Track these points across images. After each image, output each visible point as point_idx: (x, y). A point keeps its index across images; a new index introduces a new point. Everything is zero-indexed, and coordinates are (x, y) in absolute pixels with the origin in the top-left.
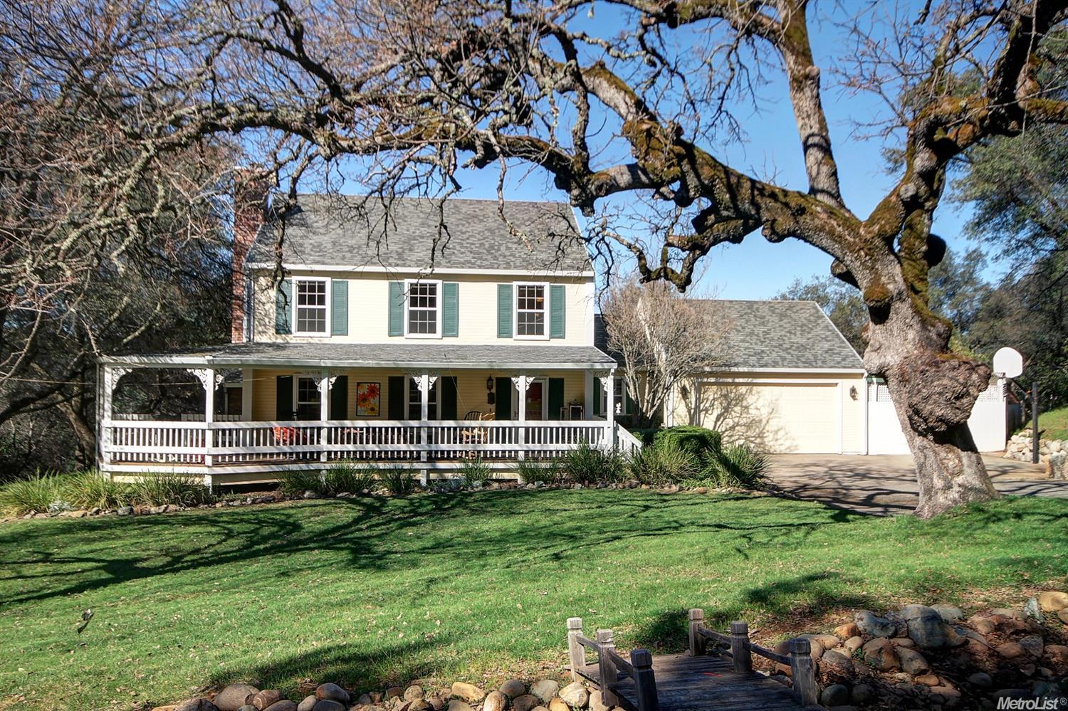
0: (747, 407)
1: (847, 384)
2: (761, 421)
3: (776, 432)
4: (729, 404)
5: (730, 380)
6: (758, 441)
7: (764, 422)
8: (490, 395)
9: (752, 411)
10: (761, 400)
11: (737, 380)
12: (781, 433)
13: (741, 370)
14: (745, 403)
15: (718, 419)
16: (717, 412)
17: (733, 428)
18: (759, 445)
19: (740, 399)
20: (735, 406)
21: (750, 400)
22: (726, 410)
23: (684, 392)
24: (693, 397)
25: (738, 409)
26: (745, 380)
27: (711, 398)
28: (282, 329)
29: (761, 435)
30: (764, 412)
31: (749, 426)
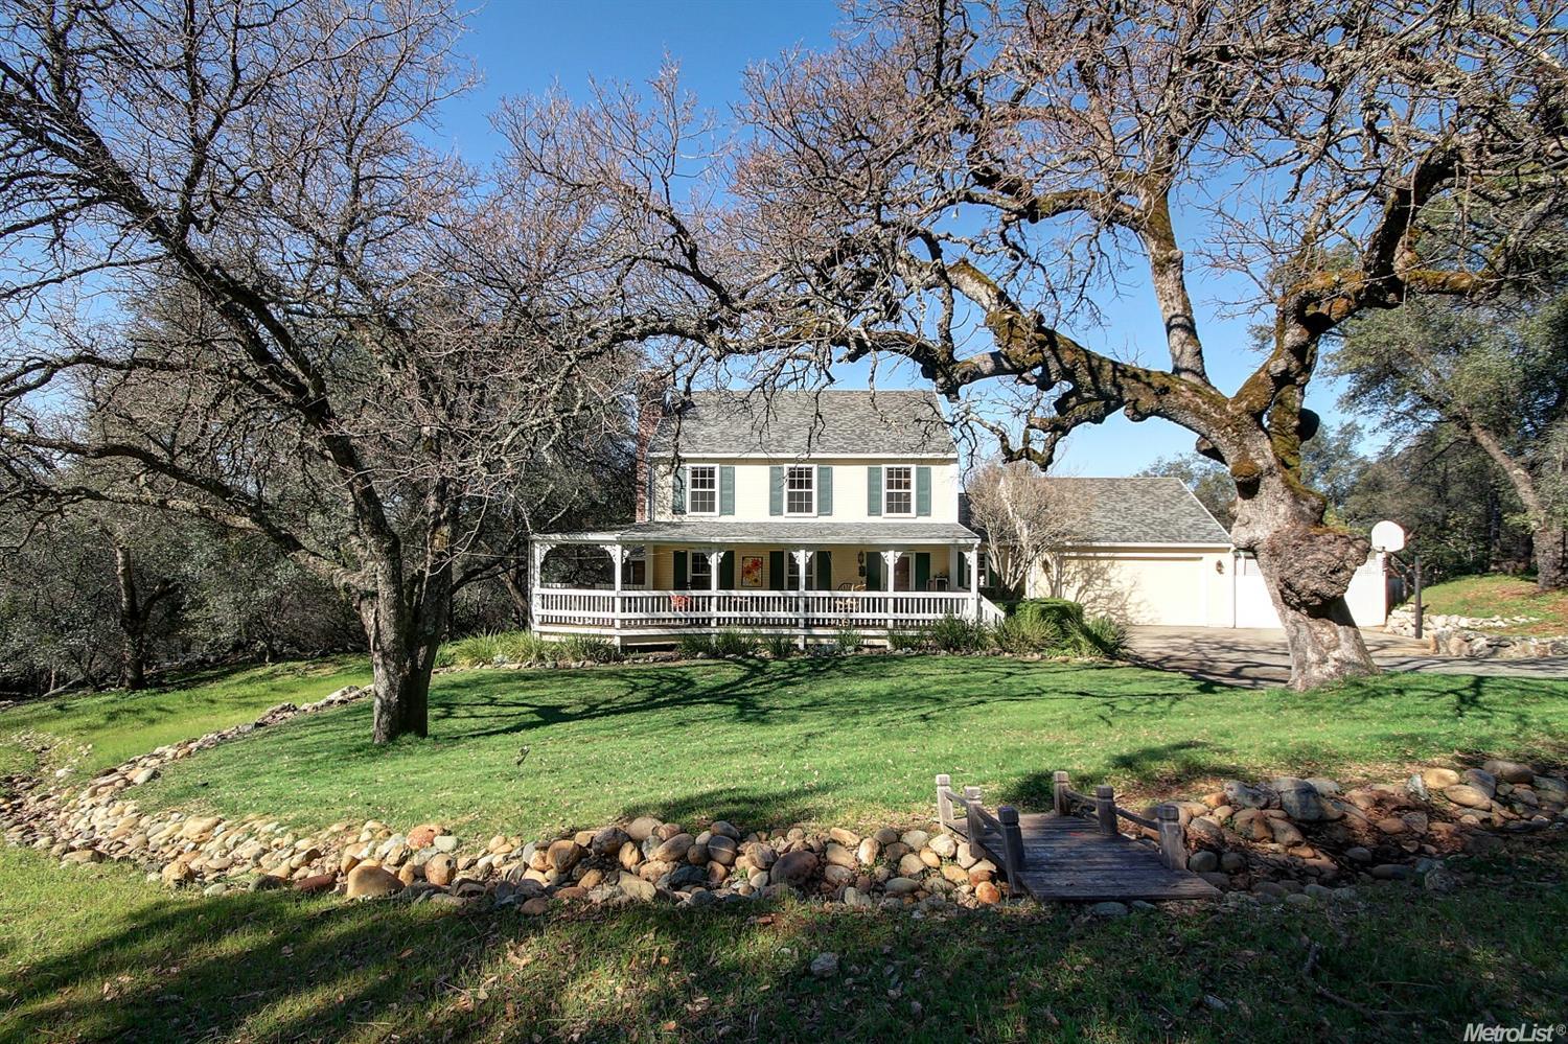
0: (1108, 580)
1: (1211, 559)
2: (1122, 594)
3: (1139, 605)
4: (1091, 577)
5: (1092, 555)
6: (1120, 612)
7: (1126, 594)
8: (862, 568)
9: (1114, 584)
10: (1123, 574)
11: (1099, 555)
12: (1143, 606)
13: (1103, 544)
14: (1106, 577)
15: (1079, 591)
16: (1079, 584)
17: (1094, 600)
18: (1120, 617)
19: (1101, 572)
20: (1097, 578)
21: (1112, 573)
22: (1088, 582)
23: (1046, 565)
24: (1054, 570)
25: (1099, 582)
26: (1107, 555)
27: (1072, 571)
28: (678, 510)
29: (1122, 606)
30: (1126, 586)
31: (1110, 599)
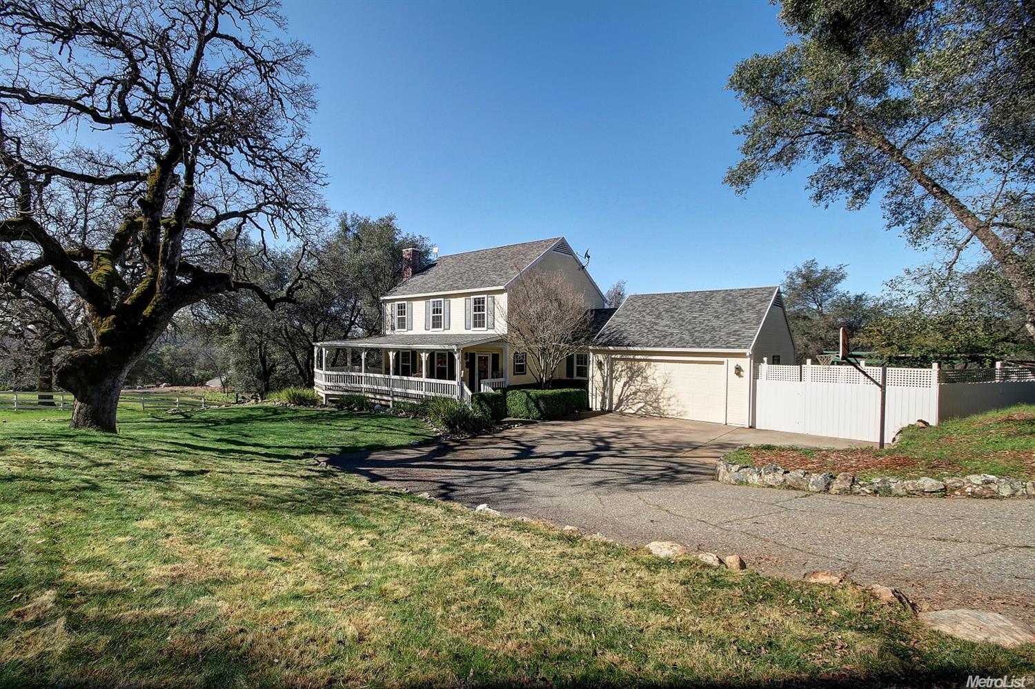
0: (646, 378)
1: (733, 362)
2: (656, 391)
3: (669, 399)
4: (633, 374)
5: (632, 357)
6: (655, 405)
7: (659, 389)
8: (467, 363)
9: (650, 381)
10: (658, 373)
11: (637, 357)
12: (673, 400)
13: (636, 349)
14: (644, 375)
15: (624, 385)
16: (624, 380)
17: (635, 393)
18: (655, 408)
19: (640, 371)
20: (637, 376)
21: (649, 372)
22: (631, 378)
23: (600, 364)
24: (606, 368)
25: (639, 379)
26: (642, 357)
27: (620, 370)
28: (393, 329)
29: (657, 400)
30: (660, 382)
31: (647, 392)
